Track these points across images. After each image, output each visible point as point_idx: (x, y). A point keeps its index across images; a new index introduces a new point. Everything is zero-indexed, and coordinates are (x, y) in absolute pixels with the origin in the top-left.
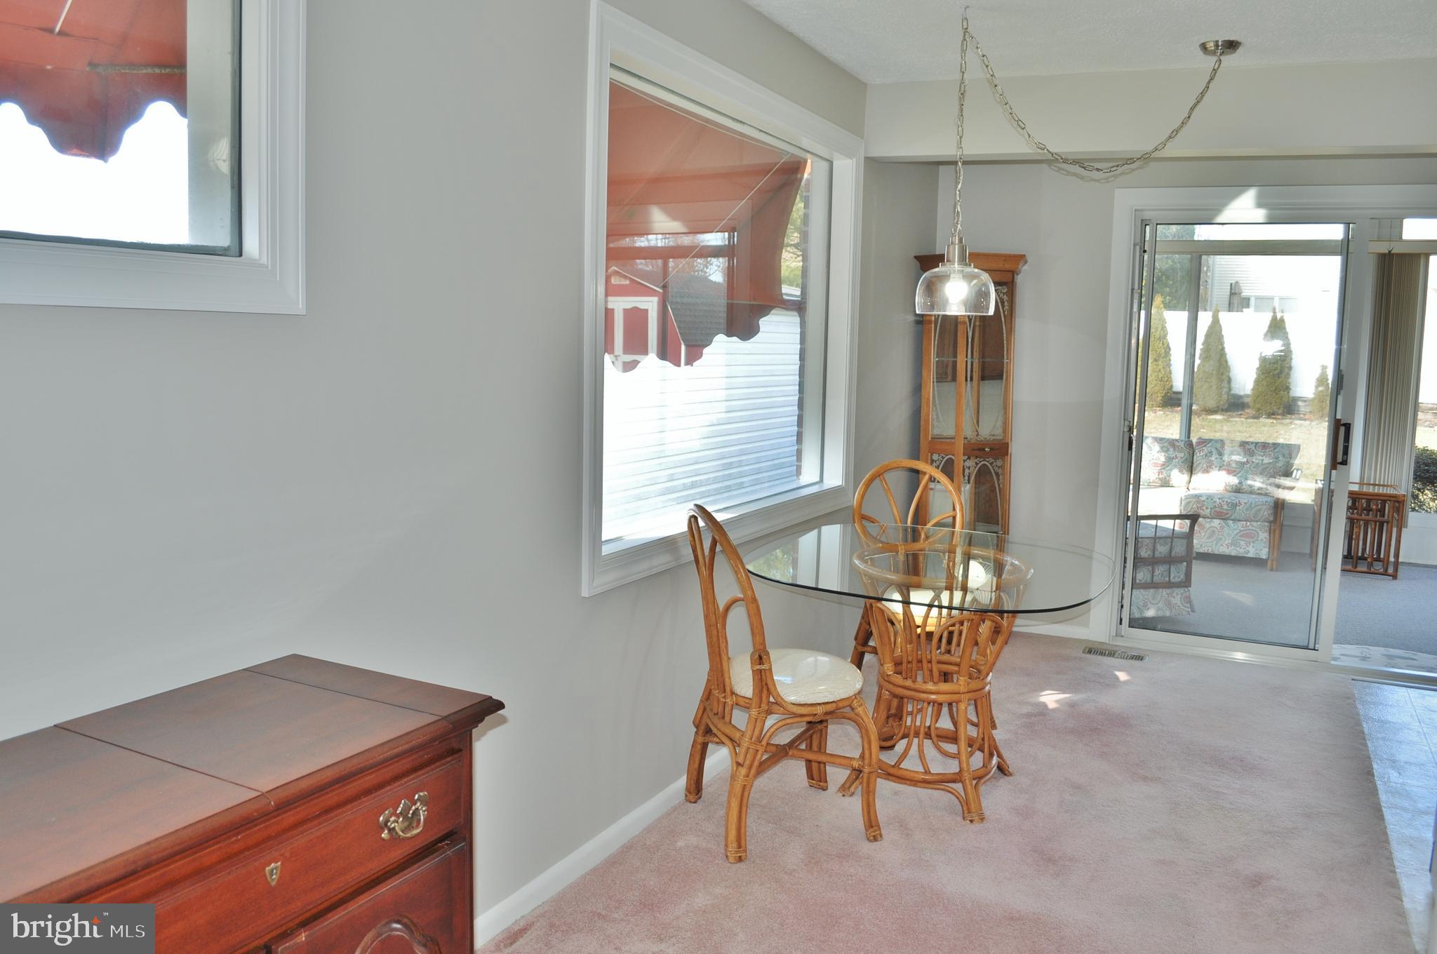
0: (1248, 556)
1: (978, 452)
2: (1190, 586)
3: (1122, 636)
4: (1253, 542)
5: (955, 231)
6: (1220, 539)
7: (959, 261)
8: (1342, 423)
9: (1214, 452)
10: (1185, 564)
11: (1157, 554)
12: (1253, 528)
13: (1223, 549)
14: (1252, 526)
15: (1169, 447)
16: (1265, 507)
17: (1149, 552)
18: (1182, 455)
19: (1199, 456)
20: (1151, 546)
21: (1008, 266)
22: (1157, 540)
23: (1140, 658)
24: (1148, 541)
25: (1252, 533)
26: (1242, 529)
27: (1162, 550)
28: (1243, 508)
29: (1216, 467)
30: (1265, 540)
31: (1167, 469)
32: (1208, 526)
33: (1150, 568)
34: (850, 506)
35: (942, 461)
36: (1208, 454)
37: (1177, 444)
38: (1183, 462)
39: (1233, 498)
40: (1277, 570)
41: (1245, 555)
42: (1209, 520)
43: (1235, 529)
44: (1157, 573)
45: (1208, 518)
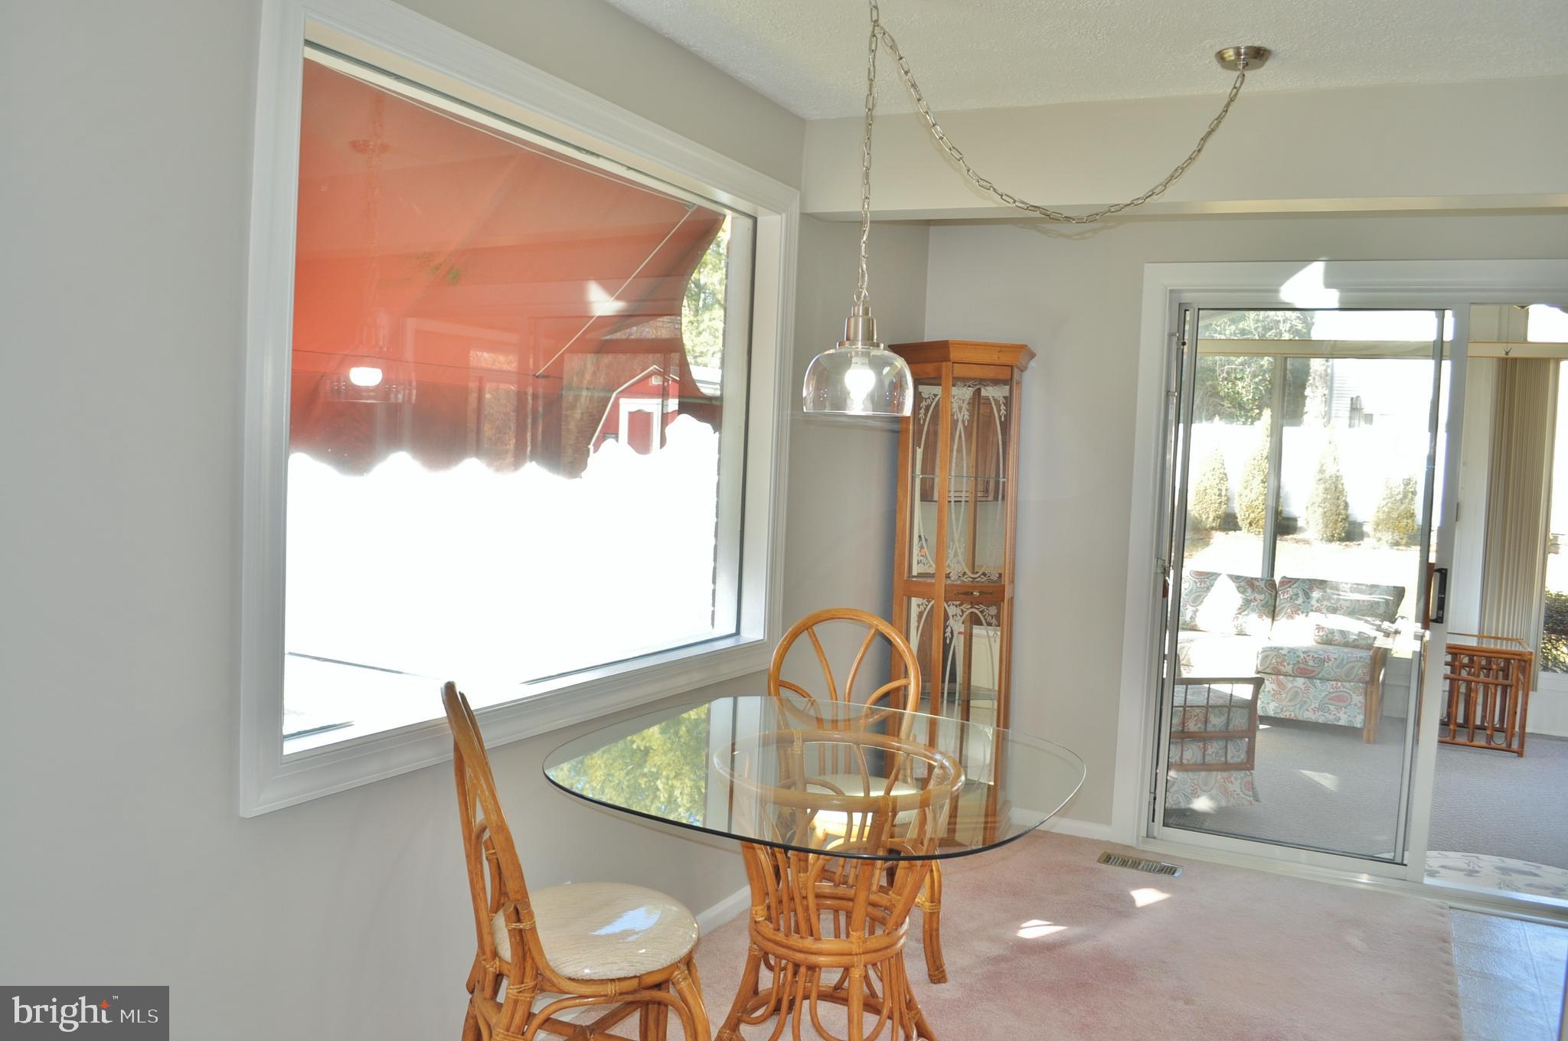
0: (1339, 724)
1: (962, 596)
2: (1253, 769)
3: (1154, 838)
4: (1345, 708)
5: (859, 298)
6: (1305, 702)
7: (863, 339)
8: (1435, 568)
9: (1301, 593)
10: (1247, 739)
11: (1210, 728)
12: (1346, 690)
13: (1309, 715)
14: (1344, 687)
15: (1246, 587)
16: (1359, 664)
17: (1199, 725)
18: (1262, 597)
19: (1282, 597)
20: (1202, 717)
21: (1005, 359)
22: (1210, 710)
23: (1171, 871)
24: (1198, 710)
25: (1344, 696)
26: (1332, 690)
27: (1217, 721)
28: (1332, 665)
29: (1303, 612)
30: (1359, 705)
31: (1243, 613)
32: (1290, 685)
33: (1201, 745)
34: (767, 669)
35: (927, 606)
36: (1294, 597)
37: (1257, 583)
38: (1263, 606)
39: (1321, 652)
40: (1375, 743)
41: (1336, 723)
42: (1292, 678)
43: (1322, 691)
44: (1210, 751)
45: (1290, 676)
